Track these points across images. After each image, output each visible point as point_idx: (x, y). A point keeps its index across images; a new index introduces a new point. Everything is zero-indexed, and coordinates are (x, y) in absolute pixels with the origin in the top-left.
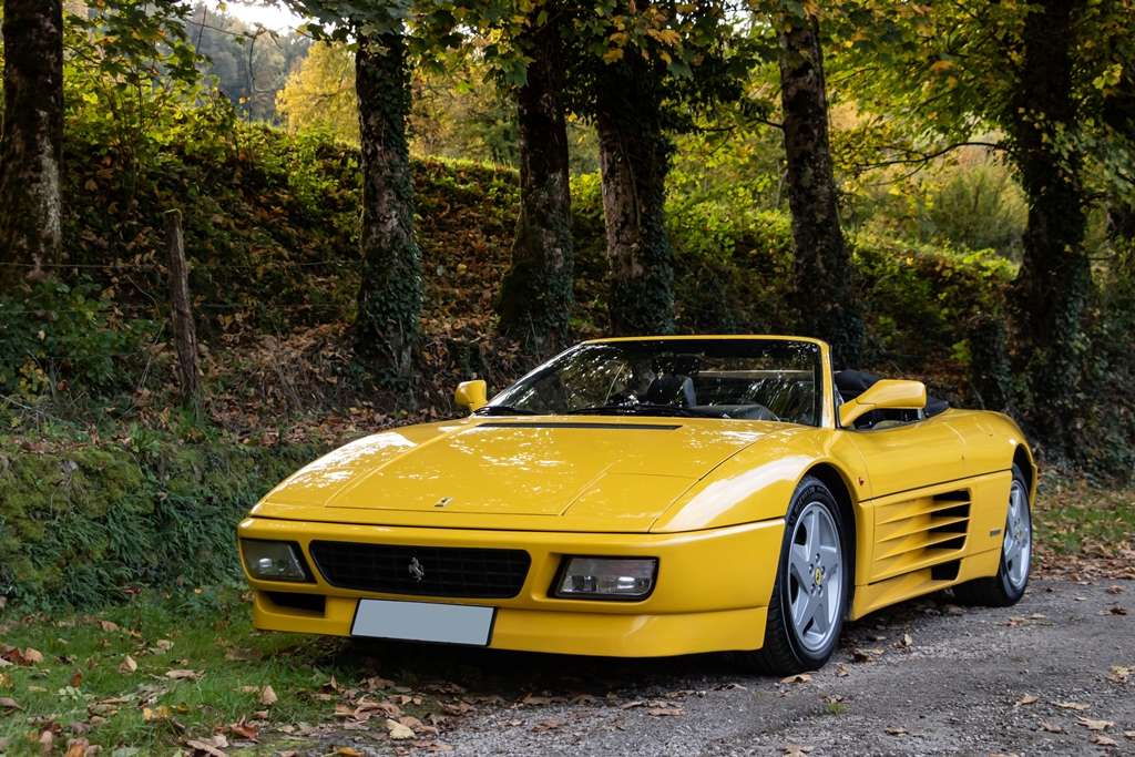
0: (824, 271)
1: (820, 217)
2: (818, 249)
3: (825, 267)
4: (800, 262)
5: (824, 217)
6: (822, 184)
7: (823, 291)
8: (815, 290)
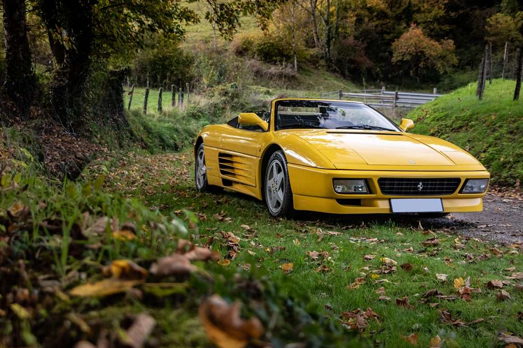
0: (22, 59)
1: (21, 34)
2: (20, 49)
3: (23, 57)
4: (10, 54)
5: (23, 35)
6: (23, 19)
7: (22, 68)
8: (18, 67)
